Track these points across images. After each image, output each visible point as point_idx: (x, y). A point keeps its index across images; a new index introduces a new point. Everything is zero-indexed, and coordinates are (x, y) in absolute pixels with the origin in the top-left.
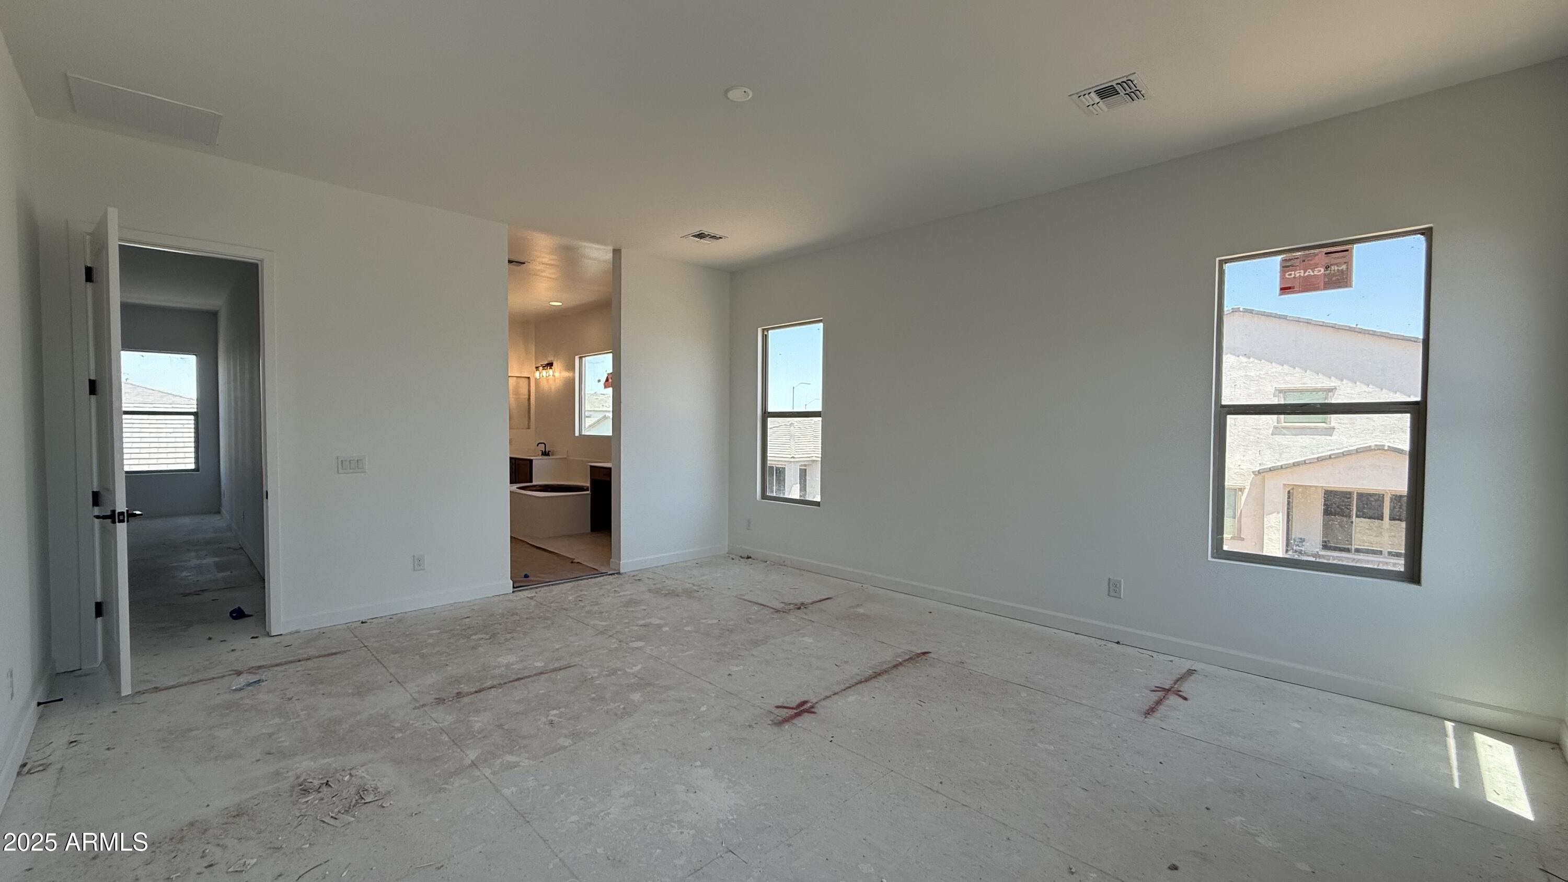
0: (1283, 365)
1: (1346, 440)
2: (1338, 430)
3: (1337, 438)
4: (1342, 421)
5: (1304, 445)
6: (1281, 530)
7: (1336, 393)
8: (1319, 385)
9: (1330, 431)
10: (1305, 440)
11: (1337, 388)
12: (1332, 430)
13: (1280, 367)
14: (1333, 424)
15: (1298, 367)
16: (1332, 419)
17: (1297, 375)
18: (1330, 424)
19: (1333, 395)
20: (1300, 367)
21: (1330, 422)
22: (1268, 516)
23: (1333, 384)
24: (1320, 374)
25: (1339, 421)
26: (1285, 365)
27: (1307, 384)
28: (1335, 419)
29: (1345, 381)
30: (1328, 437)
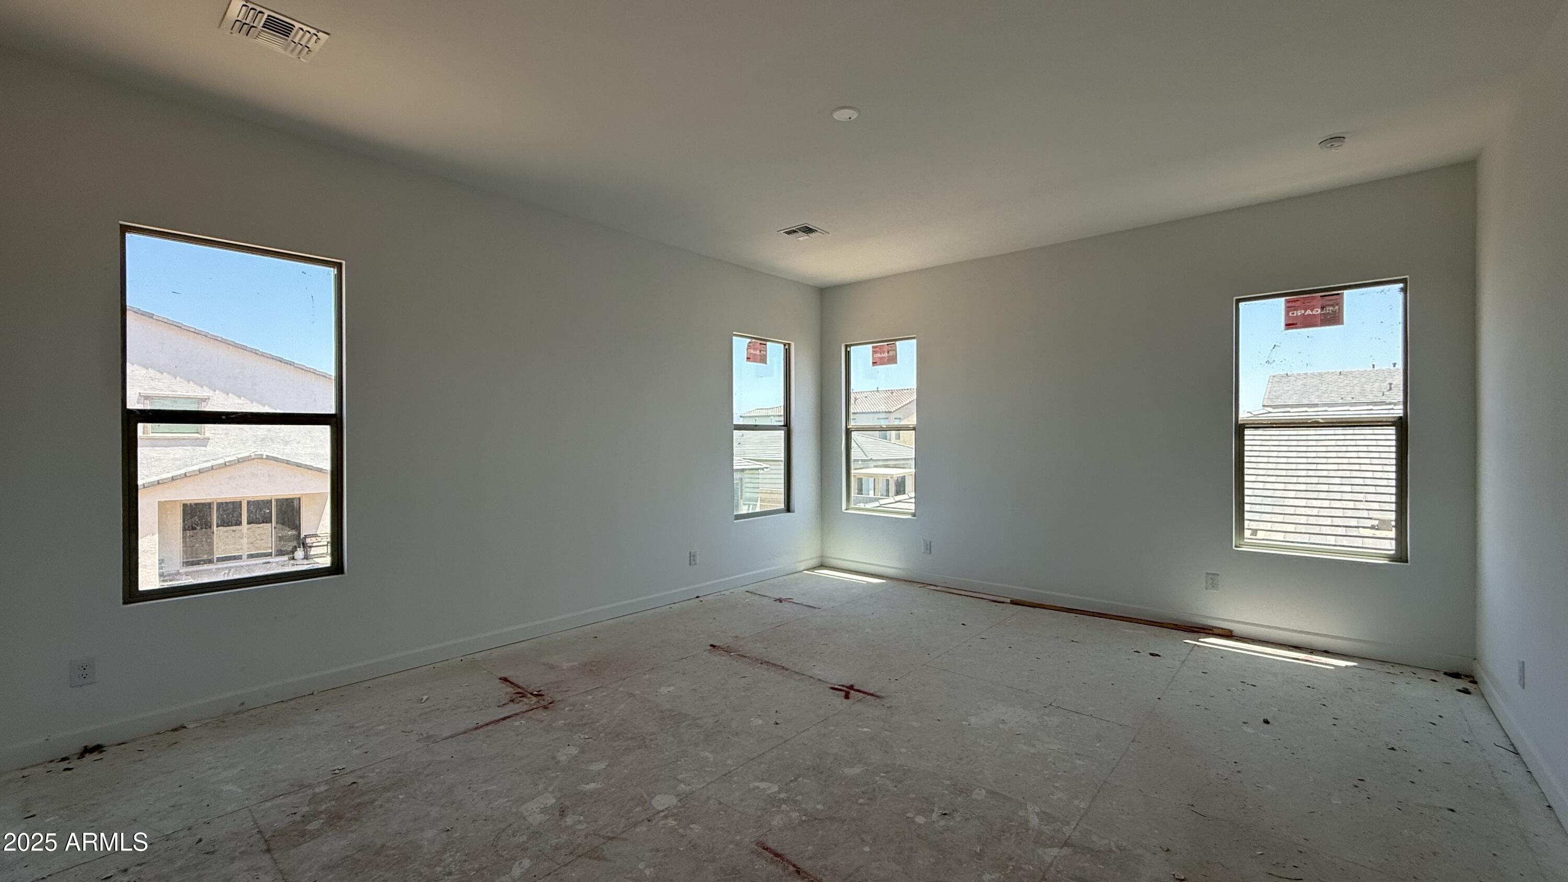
0: (147, 369)
1: (220, 450)
2: (212, 441)
3: (212, 449)
4: (217, 432)
5: (177, 456)
6: (157, 553)
7: (209, 403)
8: (191, 394)
9: (204, 442)
10: (178, 452)
11: (210, 397)
12: (207, 440)
13: (145, 371)
14: (207, 435)
15: (166, 372)
16: (206, 429)
17: (165, 381)
18: (204, 435)
19: (207, 405)
20: (169, 373)
21: (204, 433)
22: (143, 540)
23: (206, 394)
24: (191, 382)
25: (213, 432)
26: (150, 369)
27: (177, 391)
28: (209, 429)
29: (217, 392)
30: (203, 448)
